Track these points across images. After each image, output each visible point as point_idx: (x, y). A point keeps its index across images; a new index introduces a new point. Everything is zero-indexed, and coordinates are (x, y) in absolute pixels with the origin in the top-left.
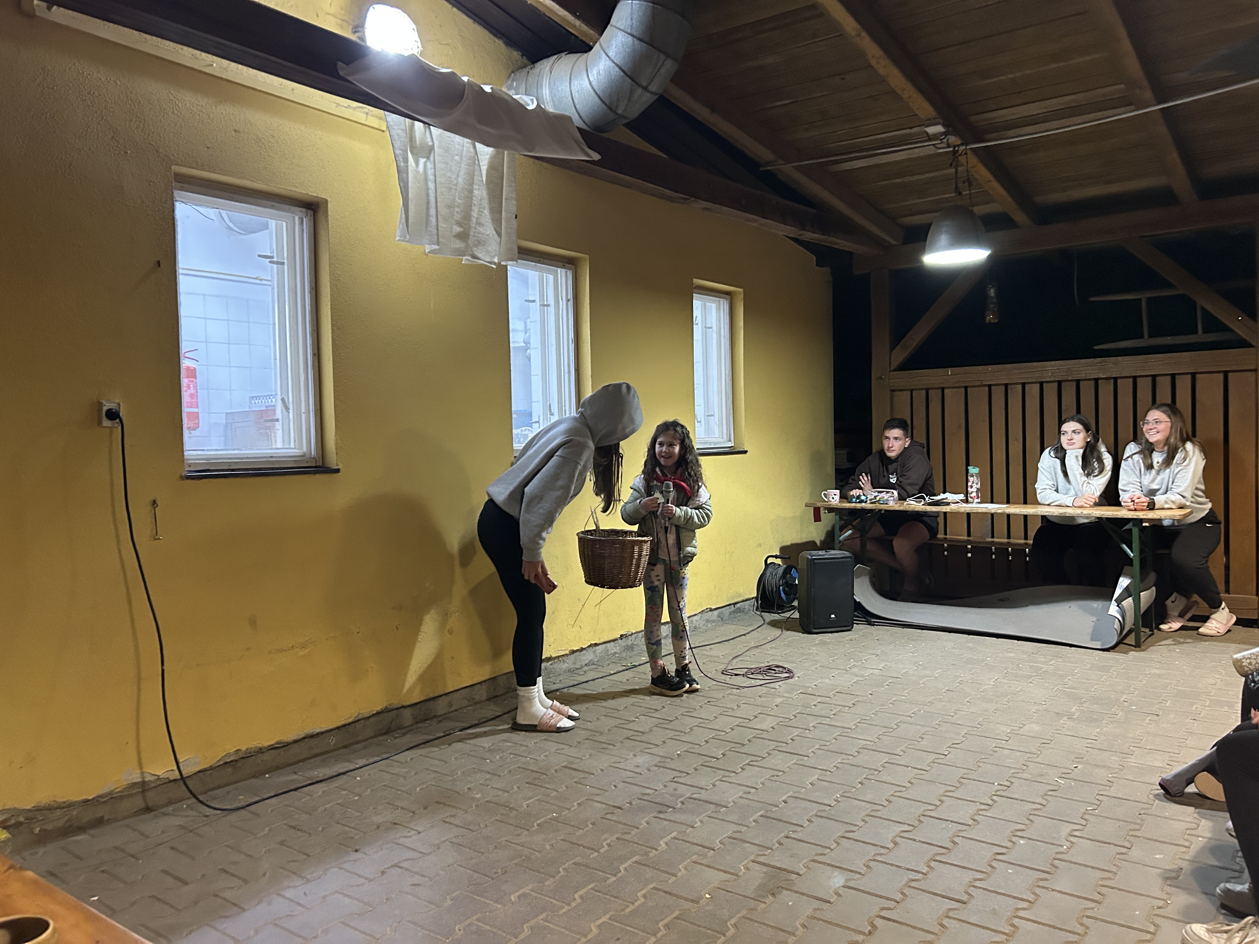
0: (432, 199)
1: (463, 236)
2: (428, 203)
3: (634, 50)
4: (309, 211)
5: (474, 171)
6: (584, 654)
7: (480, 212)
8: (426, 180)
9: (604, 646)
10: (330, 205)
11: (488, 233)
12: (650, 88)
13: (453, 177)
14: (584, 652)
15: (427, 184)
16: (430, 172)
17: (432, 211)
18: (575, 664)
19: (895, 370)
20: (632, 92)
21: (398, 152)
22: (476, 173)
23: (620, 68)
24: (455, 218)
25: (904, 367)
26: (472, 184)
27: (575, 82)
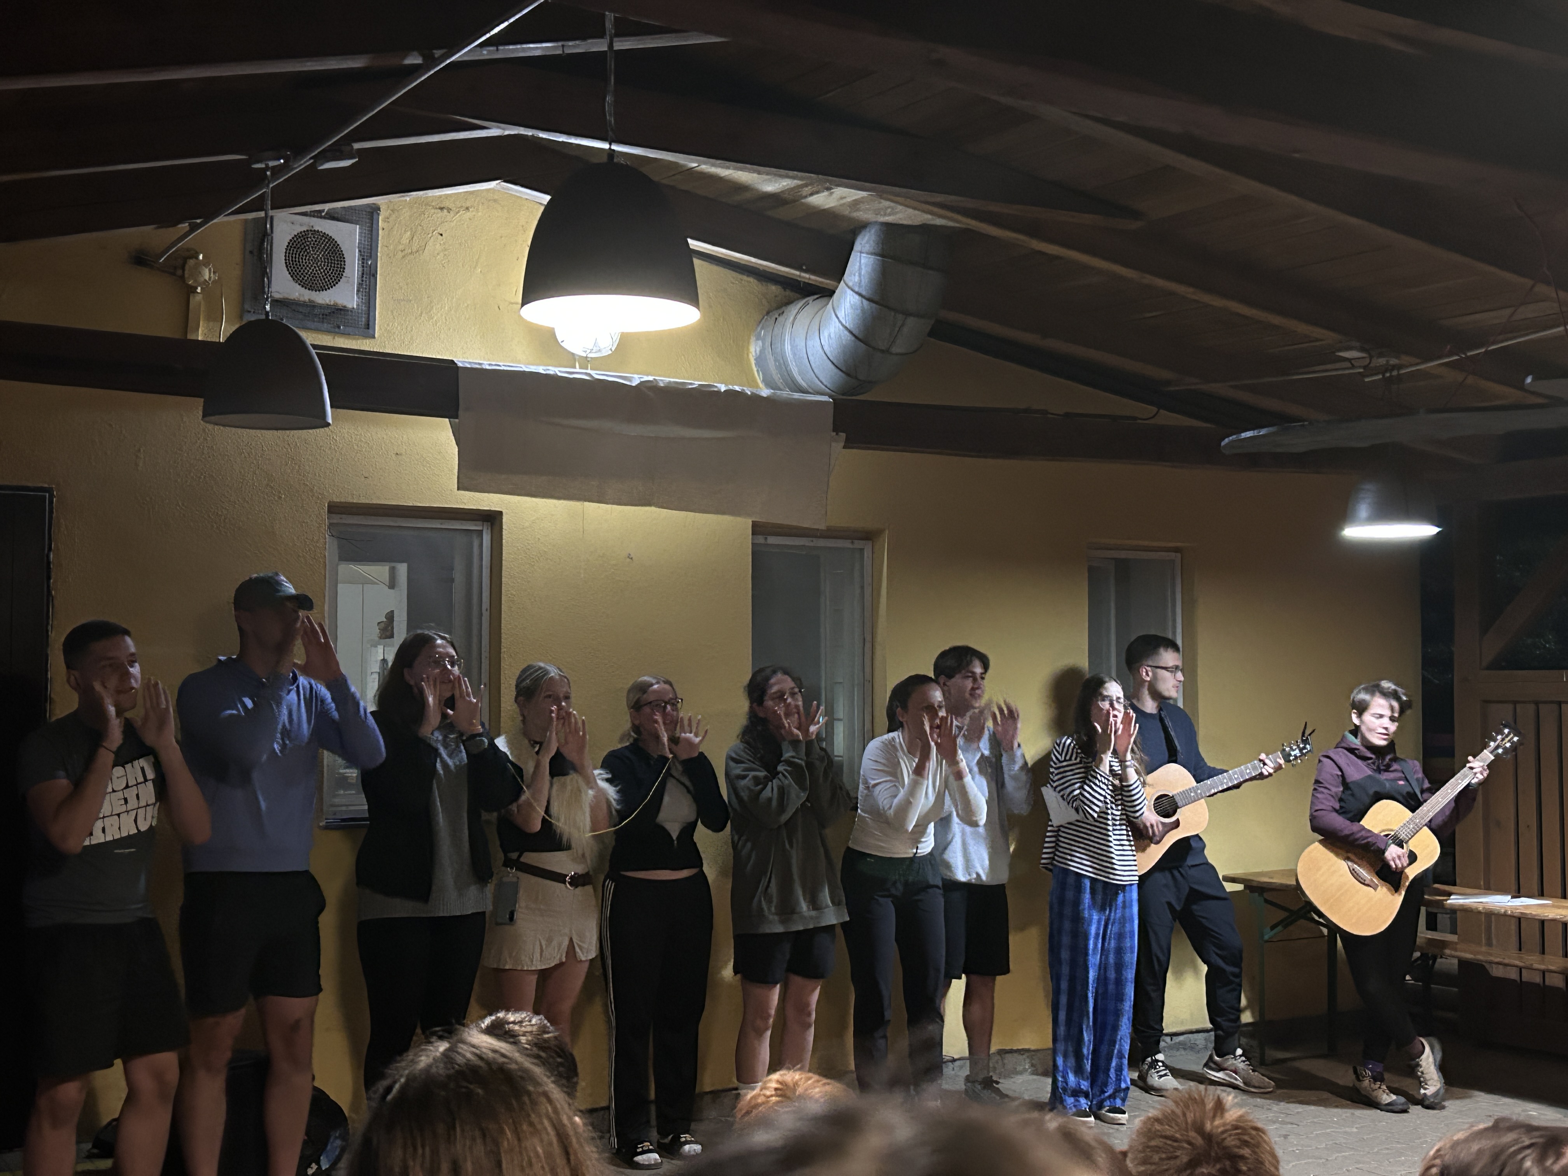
3: (863, 311)
12: (892, 350)
19: (1488, 668)
20: (870, 357)
23: (851, 332)
25: (1503, 663)
27: (810, 343)
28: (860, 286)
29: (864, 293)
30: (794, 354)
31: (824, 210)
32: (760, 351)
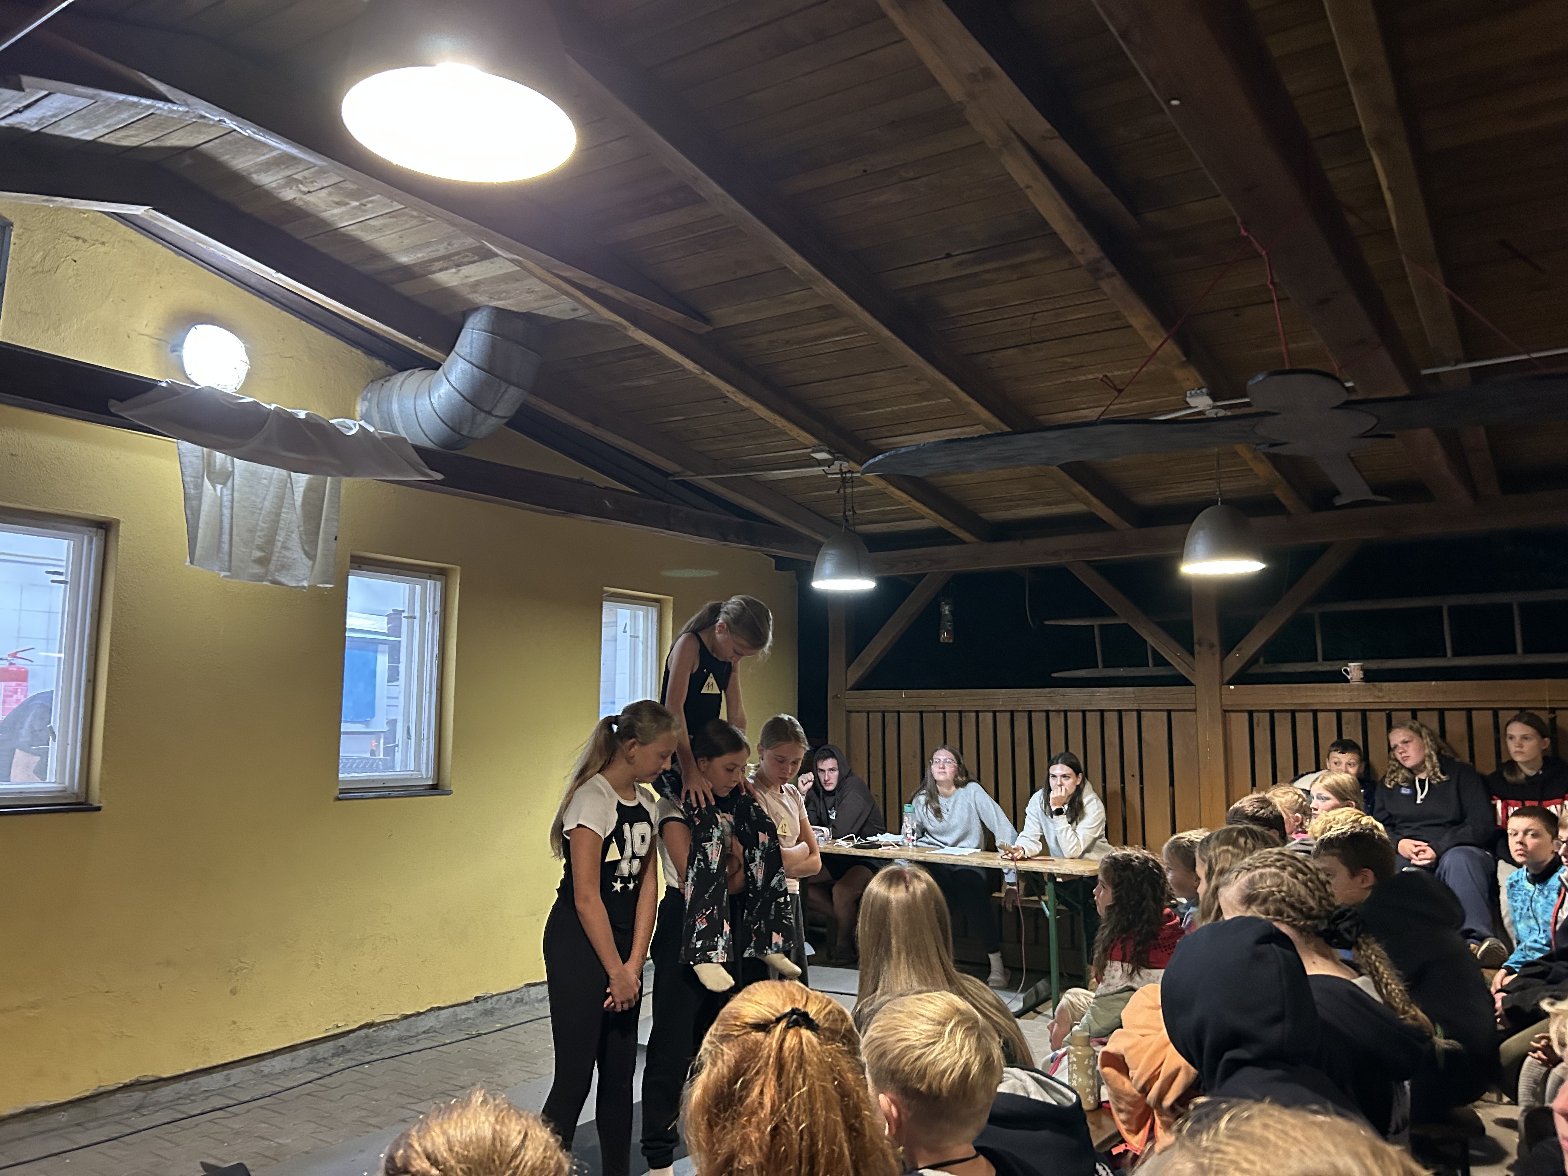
0: (226, 525)
1: (263, 562)
2: (221, 528)
3: (473, 376)
4: (100, 531)
5: (284, 494)
6: (423, 1020)
7: (288, 536)
8: (221, 505)
9: (451, 1010)
10: (122, 527)
11: (295, 556)
12: (494, 412)
13: (258, 501)
14: (423, 1016)
15: (221, 510)
16: (226, 499)
17: (226, 538)
18: (409, 1031)
19: (851, 689)
20: (474, 415)
21: (188, 479)
22: (286, 496)
23: (460, 394)
24: (256, 542)
25: (860, 686)
26: (282, 507)
27: (419, 402)
28: (471, 357)
29: (474, 362)
30: (401, 412)
31: (446, 289)
32: (367, 410)
